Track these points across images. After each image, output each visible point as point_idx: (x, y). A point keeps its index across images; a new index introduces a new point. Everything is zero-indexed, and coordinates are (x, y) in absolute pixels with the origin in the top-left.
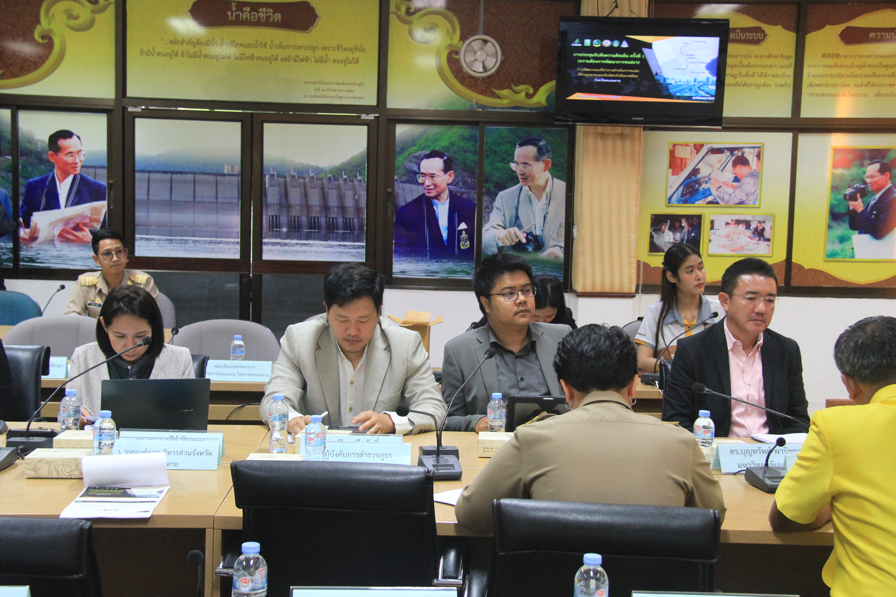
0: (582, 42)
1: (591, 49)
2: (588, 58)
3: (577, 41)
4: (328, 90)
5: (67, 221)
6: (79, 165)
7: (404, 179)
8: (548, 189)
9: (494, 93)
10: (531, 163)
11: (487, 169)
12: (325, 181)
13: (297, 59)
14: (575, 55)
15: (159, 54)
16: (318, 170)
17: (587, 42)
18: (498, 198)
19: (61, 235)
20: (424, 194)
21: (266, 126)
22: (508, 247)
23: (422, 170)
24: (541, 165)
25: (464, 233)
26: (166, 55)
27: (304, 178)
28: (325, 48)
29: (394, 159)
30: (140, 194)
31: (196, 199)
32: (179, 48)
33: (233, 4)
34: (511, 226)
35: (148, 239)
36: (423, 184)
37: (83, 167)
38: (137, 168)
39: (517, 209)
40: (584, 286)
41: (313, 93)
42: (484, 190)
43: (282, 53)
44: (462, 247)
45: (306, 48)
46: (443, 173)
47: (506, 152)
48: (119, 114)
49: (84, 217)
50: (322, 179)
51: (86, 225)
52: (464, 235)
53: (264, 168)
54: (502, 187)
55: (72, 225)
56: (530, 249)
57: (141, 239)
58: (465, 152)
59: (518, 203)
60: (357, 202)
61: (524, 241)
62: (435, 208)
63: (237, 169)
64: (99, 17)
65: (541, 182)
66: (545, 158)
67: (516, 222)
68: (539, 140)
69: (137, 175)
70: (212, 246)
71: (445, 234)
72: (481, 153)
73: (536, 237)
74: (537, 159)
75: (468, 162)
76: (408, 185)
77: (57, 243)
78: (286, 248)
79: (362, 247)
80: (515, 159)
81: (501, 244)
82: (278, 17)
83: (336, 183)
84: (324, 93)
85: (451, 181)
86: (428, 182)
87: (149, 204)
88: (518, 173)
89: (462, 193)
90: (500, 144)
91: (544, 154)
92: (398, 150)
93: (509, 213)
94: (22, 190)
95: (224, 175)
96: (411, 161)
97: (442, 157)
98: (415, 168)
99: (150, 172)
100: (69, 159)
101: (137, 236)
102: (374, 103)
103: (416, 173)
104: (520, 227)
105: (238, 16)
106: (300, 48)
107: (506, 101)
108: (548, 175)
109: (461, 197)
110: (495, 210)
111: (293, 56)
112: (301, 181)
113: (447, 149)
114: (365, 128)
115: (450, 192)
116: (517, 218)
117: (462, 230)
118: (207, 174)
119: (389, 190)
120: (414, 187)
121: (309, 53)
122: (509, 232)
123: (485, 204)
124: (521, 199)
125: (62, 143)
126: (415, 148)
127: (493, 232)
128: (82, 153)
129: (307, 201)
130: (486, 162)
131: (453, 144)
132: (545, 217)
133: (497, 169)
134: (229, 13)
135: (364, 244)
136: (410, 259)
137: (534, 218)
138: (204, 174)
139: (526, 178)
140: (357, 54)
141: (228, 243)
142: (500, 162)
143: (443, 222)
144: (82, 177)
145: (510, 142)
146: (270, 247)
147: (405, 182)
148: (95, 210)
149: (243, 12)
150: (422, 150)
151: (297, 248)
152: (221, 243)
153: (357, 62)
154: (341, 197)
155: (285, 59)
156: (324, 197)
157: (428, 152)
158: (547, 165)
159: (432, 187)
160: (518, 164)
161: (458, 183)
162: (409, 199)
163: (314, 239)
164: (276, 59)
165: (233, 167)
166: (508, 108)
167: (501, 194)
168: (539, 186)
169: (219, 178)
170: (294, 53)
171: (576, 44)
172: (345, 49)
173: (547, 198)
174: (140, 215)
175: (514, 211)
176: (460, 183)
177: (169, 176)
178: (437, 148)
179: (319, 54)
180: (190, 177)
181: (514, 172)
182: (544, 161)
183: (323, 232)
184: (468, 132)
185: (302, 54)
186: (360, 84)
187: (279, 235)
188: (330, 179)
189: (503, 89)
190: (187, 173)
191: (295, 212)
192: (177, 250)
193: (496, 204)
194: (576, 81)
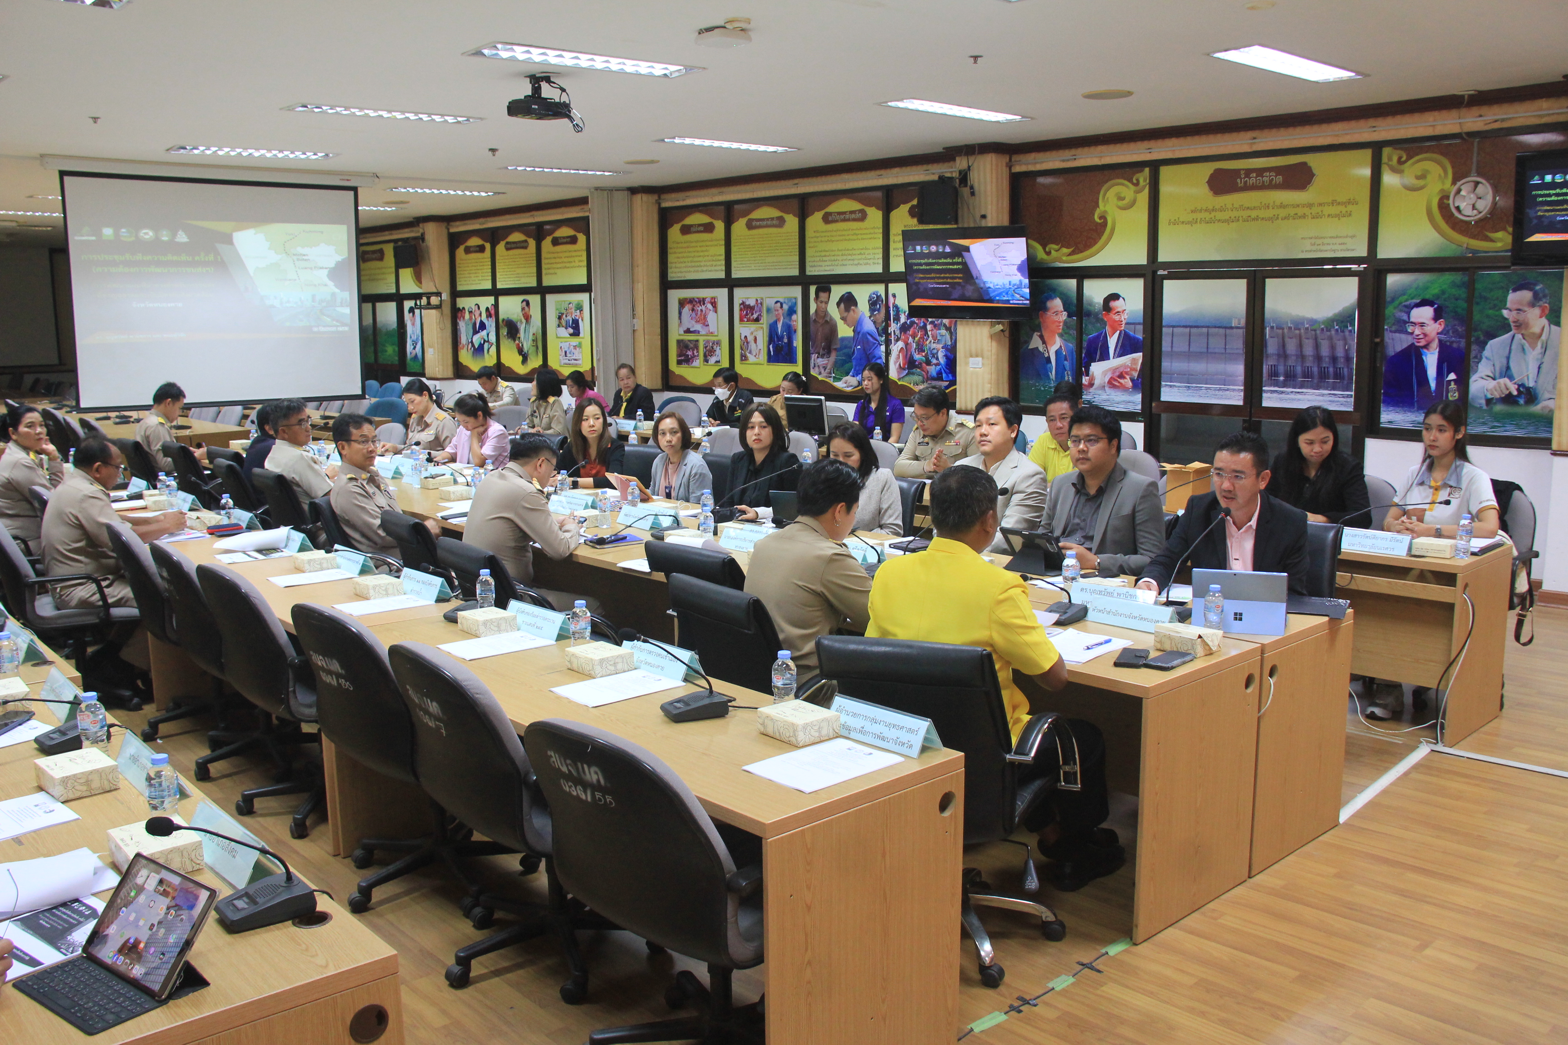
0: (1542, 179)
1: (1553, 185)
2: (1549, 195)
3: (1537, 177)
4: (1323, 244)
5: (1114, 370)
6: (1124, 322)
7: (1393, 329)
8: (1544, 337)
9: (1487, 236)
10: (1526, 309)
11: (1477, 317)
12: (1318, 332)
13: (1296, 217)
14: (1534, 193)
15: (1183, 222)
16: (1313, 322)
17: (1548, 178)
18: (1488, 347)
19: (1110, 382)
20: (1413, 344)
21: (1268, 281)
22: (1497, 399)
23: (1412, 320)
24: (1537, 311)
25: (1453, 383)
26: (1188, 223)
27: (1299, 329)
28: (1320, 205)
29: (1384, 308)
30: (1166, 346)
31: (1210, 351)
32: (1199, 216)
33: (1242, 172)
34: (1501, 376)
35: (1171, 386)
36: (1412, 333)
37: (1126, 324)
38: (1164, 323)
39: (1508, 358)
40: (1559, 443)
41: (1309, 248)
42: (1473, 339)
43: (1282, 213)
44: (1450, 399)
45: (1304, 206)
46: (1432, 322)
47: (1497, 299)
48: (1150, 278)
49: (1126, 366)
50: (1315, 330)
51: (1127, 373)
52: (1453, 385)
53: (1266, 320)
54: (1493, 336)
55: (1117, 374)
56: (1522, 401)
57: (1166, 385)
58: (1457, 299)
59: (1510, 352)
60: (1347, 351)
61: (1515, 393)
62: (1424, 358)
63: (1243, 322)
64: (1139, 196)
65: (1536, 329)
66: (1541, 303)
67: (1507, 372)
68: (1536, 285)
69: (1164, 330)
70: (1221, 393)
71: (1433, 384)
72: (1470, 300)
73: (1528, 389)
74: (1532, 305)
75: (1459, 310)
76: (1397, 335)
77: (1107, 388)
78: (1281, 396)
79: (1350, 396)
80: (1508, 305)
81: (1489, 396)
82: (1280, 179)
83: (1328, 333)
84: (1318, 247)
85: (1440, 330)
86: (1417, 331)
87: (1173, 355)
88: (1511, 320)
89: (1452, 342)
90: (1491, 290)
91: (1540, 300)
92: (1388, 299)
93: (1500, 363)
94: (1085, 344)
95: (1232, 328)
96: (1401, 311)
97: (1432, 306)
98: (1405, 318)
99: (1173, 327)
100: (1117, 318)
101: (1163, 383)
102: (1364, 254)
103: (1405, 322)
104: (1511, 378)
105: (1246, 182)
106: (1298, 206)
107: (1499, 245)
108: (1544, 321)
109: (1450, 346)
110: (1484, 360)
111: (1292, 214)
112: (1297, 332)
113: (1438, 297)
114: (1356, 279)
115: (1440, 341)
116: (1508, 368)
117: (1450, 381)
118: (1219, 327)
119: (1377, 340)
120: (1403, 336)
121: (1307, 211)
122: (1498, 383)
123: (1473, 354)
124: (1513, 347)
125: (1113, 304)
126: (1405, 297)
127: (1482, 383)
128: (1126, 312)
129: (1301, 351)
130: (1476, 309)
131: (1443, 292)
132: (1539, 368)
133: (1488, 316)
134: (1239, 180)
135: (1353, 393)
136: (1398, 409)
137: (1527, 368)
138: (1215, 327)
139: (1520, 325)
140: (1350, 208)
141: (1234, 390)
142: (1490, 309)
143: (1432, 372)
144: (1125, 332)
145: (1502, 288)
146: (1269, 395)
147: (1395, 332)
148: (1134, 361)
149: (1250, 178)
150: (1412, 298)
151: (1292, 396)
152: (1228, 390)
153: (1350, 215)
154: (1333, 347)
155: (1285, 218)
156: (1317, 346)
157: (1418, 301)
158: (1543, 311)
159: (1421, 336)
160: (1510, 310)
161: (1448, 332)
162: (1399, 348)
163: (1307, 388)
164: (1278, 218)
165: (1239, 320)
166: (1502, 251)
167: (1492, 344)
168: (1533, 334)
169: (1228, 331)
170: (1292, 211)
171: (1536, 181)
172: (1339, 204)
173: (1542, 347)
174: (1166, 365)
175: (1504, 361)
176: (1451, 332)
177: (1187, 330)
178: (1427, 297)
179: (1316, 210)
180: (1205, 330)
181: (1506, 319)
182: (1540, 306)
183: (1316, 381)
184: (1459, 278)
185: (1300, 211)
186: (1353, 237)
187: (1276, 384)
188: (1322, 330)
189: (1497, 231)
190: (1203, 327)
191: (1291, 362)
192: (1193, 396)
193: (1487, 353)
194: (1535, 221)
